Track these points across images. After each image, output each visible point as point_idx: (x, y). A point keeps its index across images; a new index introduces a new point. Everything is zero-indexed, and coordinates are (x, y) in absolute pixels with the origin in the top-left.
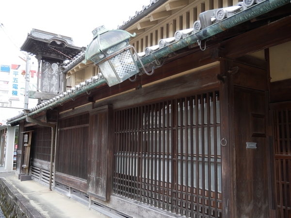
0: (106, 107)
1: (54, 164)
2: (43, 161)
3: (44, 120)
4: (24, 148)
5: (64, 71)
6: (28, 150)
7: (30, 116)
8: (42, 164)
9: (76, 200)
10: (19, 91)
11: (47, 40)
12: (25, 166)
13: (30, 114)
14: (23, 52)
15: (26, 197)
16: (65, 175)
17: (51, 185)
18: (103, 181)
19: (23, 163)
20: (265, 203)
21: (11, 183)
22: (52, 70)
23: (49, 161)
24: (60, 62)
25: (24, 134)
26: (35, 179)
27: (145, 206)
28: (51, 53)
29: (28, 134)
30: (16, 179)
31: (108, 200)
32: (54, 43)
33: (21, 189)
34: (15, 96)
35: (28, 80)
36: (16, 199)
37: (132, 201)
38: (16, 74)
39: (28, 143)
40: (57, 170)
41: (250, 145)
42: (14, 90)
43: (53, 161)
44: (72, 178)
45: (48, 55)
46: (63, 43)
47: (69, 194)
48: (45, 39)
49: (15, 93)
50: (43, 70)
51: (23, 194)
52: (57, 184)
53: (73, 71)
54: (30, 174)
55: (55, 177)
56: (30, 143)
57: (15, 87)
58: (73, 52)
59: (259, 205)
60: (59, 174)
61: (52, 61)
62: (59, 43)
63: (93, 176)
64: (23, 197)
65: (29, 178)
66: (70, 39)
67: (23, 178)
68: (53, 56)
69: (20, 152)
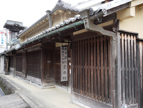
0: (25, 51)
1: (15, 69)
2: (12, 68)
3: (11, 54)
4: (6, 64)
5: (18, 37)
6: (8, 64)
7: (6, 53)
8: (12, 69)
9: (20, 79)
10: (4, 42)
11: (12, 25)
12: (7, 70)
13: (6, 52)
14: (4, 28)
15: (6, 79)
16: (18, 72)
17: (14, 76)
18: (25, 72)
19: (6, 69)
20: (53, 74)
21: (2, 76)
22: (15, 35)
23: (13, 68)
24: (18, 32)
25: (6, 58)
26: (10, 75)
27: (32, 77)
28: (14, 29)
29: (7, 58)
30: (4, 75)
31: (26, 77)
32: (15, 26)
33: (4, 77)
34: (2, 44)
35: (7, 37)
36: (3, 80)
37: (30, 76)
38: (2, 35)
39: (7, 62)
40: (16, 71)
41: (49, 62)
42: (2, 42)
43: (15, 68)
44: (19, 72)
45: (13, 30)
46: (18, 25)
47: (19, 78)
48: (11, 25)
49: (2, 43)
50: (12, 35)
51: (5, 78)
52: (16, 75)
53: (21, 36)
54: (9, 73)
55: (16, 73)
56: (8, 62)
57: (2, 40)
58: (22, 28)
59: (51, 75)
60: (16, 72)
61: (15, 32)
62: (17, 25)
63: (23, 71)
64: (5, 79)
65: (8, 74)
66: (21, 23)
67: (6, 74)
68: (15, 30)
69: (5, 65)
